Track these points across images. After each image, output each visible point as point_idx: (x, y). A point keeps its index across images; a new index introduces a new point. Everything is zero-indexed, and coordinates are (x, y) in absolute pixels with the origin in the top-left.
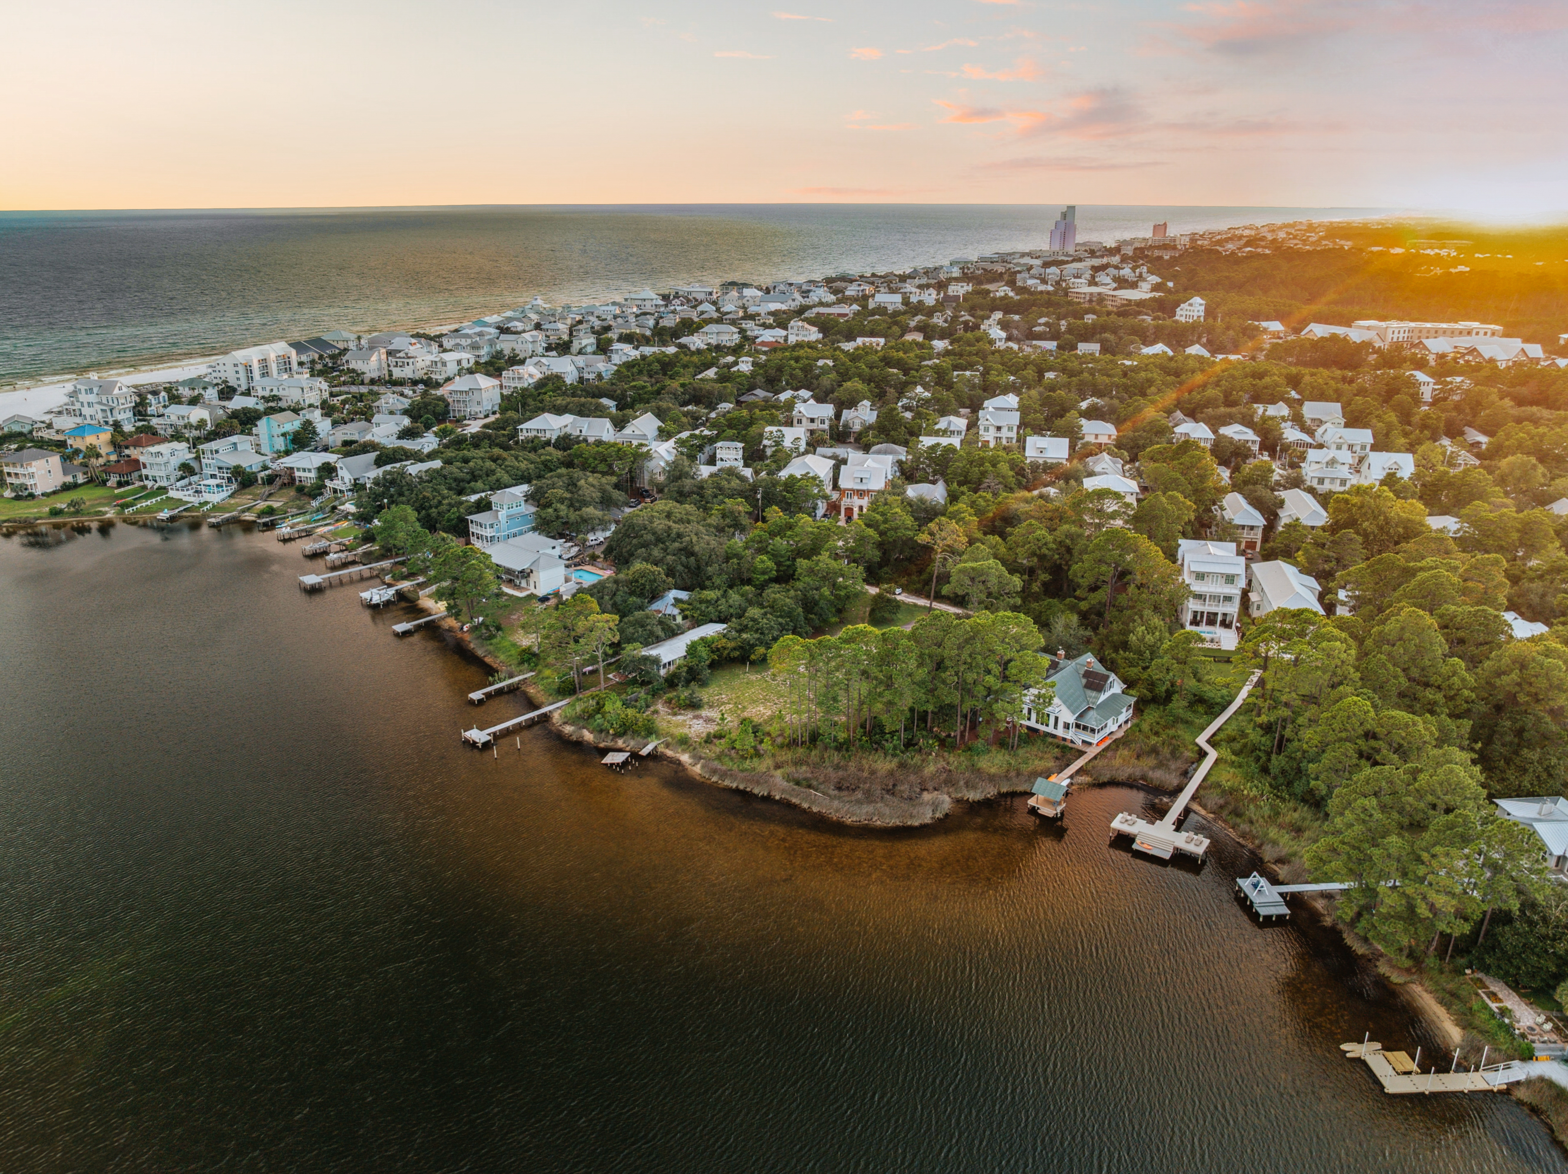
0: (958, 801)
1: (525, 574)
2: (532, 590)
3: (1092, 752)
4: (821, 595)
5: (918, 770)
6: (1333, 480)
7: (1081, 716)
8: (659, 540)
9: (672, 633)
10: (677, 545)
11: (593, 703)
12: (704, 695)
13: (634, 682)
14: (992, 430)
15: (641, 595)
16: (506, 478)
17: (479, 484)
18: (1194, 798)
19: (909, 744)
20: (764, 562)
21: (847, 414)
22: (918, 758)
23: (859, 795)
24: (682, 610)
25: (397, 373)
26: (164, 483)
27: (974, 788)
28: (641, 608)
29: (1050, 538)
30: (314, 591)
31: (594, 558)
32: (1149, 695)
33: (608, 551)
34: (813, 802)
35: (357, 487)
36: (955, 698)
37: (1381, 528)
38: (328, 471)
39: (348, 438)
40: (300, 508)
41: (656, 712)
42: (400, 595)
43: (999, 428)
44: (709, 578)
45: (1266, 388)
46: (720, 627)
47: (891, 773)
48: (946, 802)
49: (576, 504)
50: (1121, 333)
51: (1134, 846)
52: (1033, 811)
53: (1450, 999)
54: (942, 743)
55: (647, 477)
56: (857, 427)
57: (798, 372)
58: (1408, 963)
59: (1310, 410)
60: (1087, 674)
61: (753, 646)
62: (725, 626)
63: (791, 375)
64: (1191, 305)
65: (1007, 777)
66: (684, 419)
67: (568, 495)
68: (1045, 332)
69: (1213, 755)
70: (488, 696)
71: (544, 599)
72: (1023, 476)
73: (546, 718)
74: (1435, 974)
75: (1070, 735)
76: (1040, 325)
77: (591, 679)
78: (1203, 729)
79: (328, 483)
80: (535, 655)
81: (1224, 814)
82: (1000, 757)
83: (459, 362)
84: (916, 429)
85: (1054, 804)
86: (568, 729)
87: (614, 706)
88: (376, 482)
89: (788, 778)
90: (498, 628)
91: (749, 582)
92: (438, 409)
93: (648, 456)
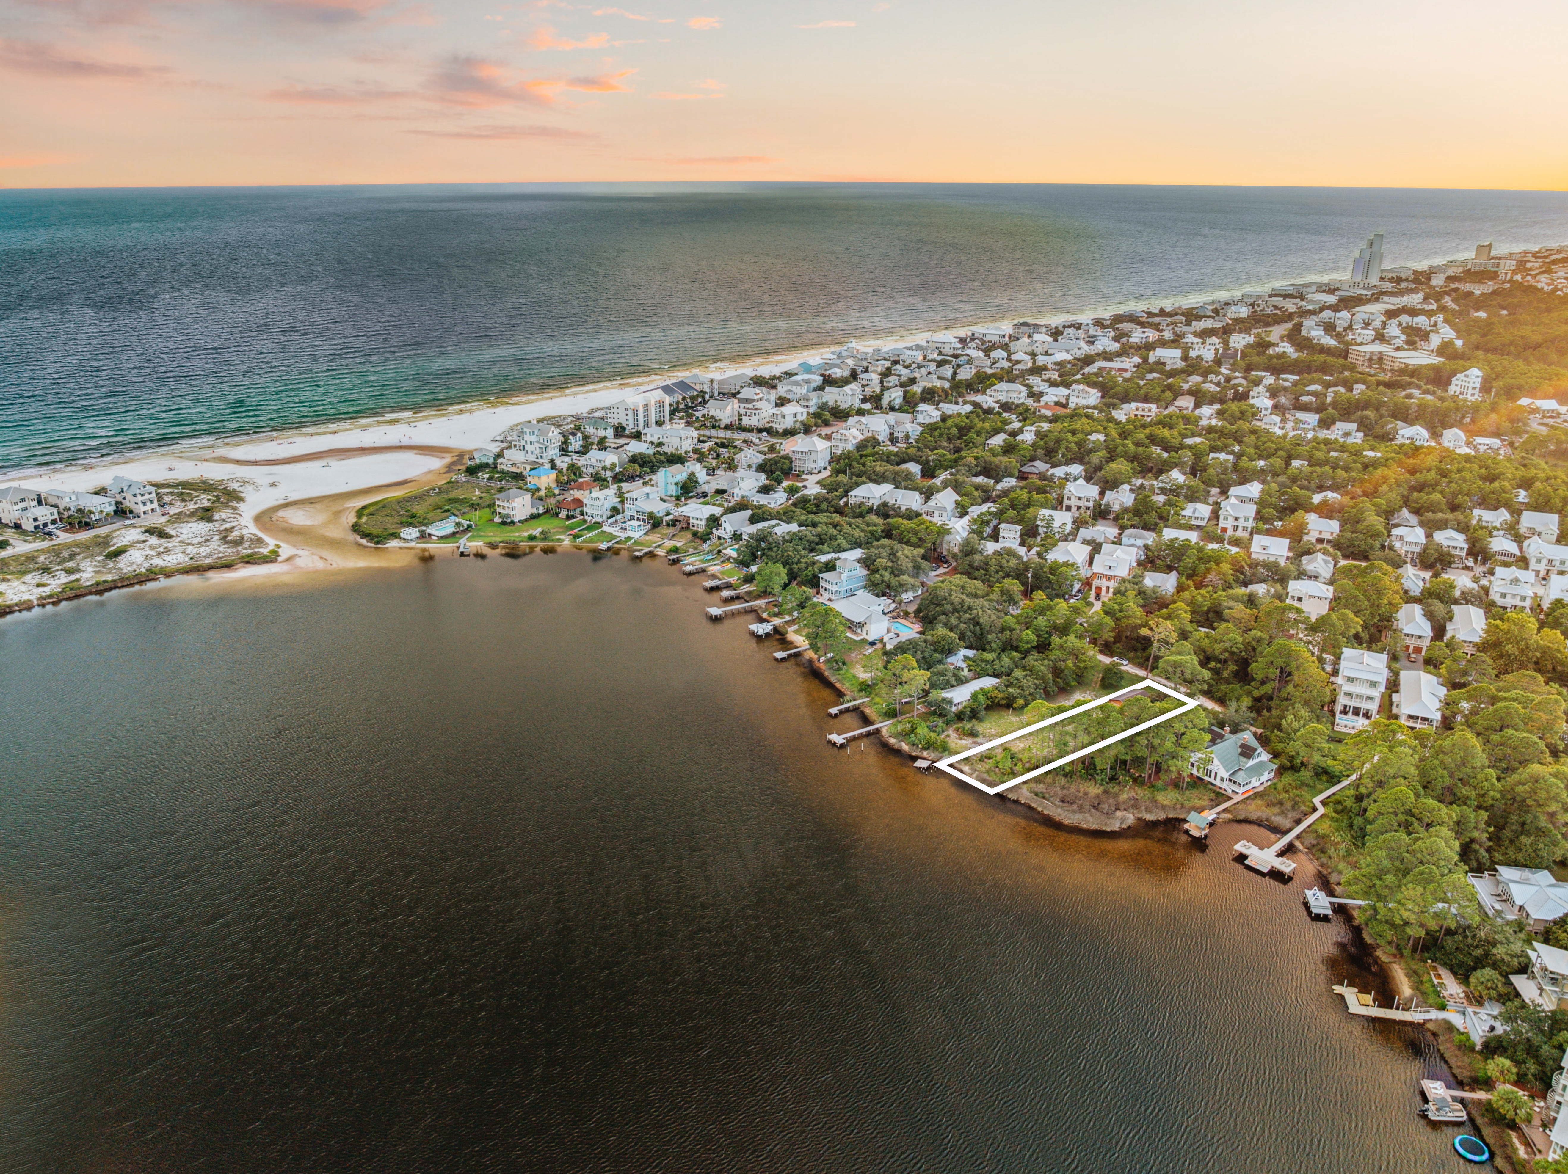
0: (1139, 819)
1: (861, 625)
2: (864, 636)
3: (1237, 799)
4: (1066, 666)
5: (1116, 796)
6: (1514, 595)
7: (1233, 774)
8: (955, 610)
9: (961, 681)
10: (967, 616)
11: (909, 726)
12: (980, 727)
13: (934, 713)
14: (1231, 519)
15: (942, 652)
16: (844, 544)
17: (825, 547)
18: (1298, 837)
19: (1113, 779)
20: (1029, 636)
21: (1109, 496)
22: (1116, 789)
23: (1075, 807)
24: (969, 666)
25: (746, 421)
26: (599, 520)
27: (1150, 812)
28: (940, 662)
29: (1240, 639)
30: (716, 620)
31: (907, 614)
32: (1288, 764)
33: (918, 611)
34: (1045, 808)
35: (737, 537)
36: (1145, 753)
37: (1522, 650)
38: (714, 521)
39: (720, 487)
40: (695, 549)
41: (948, 736)
42: (776, 630)
43: (1236, 519)
44: (989, 643)
45: (1493, 493)
46: (994, 681)
47: (1098, 796)
48: (1129, 818)
49: (896, 572)
50: (1383, 411)
51: (1246, 862)
52: (1187, 832)
53: (1412, 974)
54: (1135, 780)
55: (945, 546)
56: (1116, 507)
57: (1073, 446)
58: (1394, 951)
59: (1528, 519)
60: (1243, 746)
61: (1016, 698)
62: (997, 680)
63: (1067, 448)
64: (1467, 376)
65: (1174, 809)
66: (976, 493)
67: (890, 564)
68: (1311, 403)
69: (1321, 810)
70: (841, 712)
71: (873, 644)
72: (1242, 573)
73: (878, 731)
74: (1409, 959)
75: (1225, 785)
76: (1309, 393)
77: (907, 707)
78: (1321, 792)
79: (714, 530)
80: (869, 686)
81: (1314, 850)
82: (1172, 794)
83: (795, 415)
84: (1165, 514)
85: (1200, 828)
86: (892, 741)
87: (922, 730)
88: (751, 536)
89: (1031, 791)
90: (844, 664)
91: (1016, 649)
92: (786, 467)
93: (948, 532)
